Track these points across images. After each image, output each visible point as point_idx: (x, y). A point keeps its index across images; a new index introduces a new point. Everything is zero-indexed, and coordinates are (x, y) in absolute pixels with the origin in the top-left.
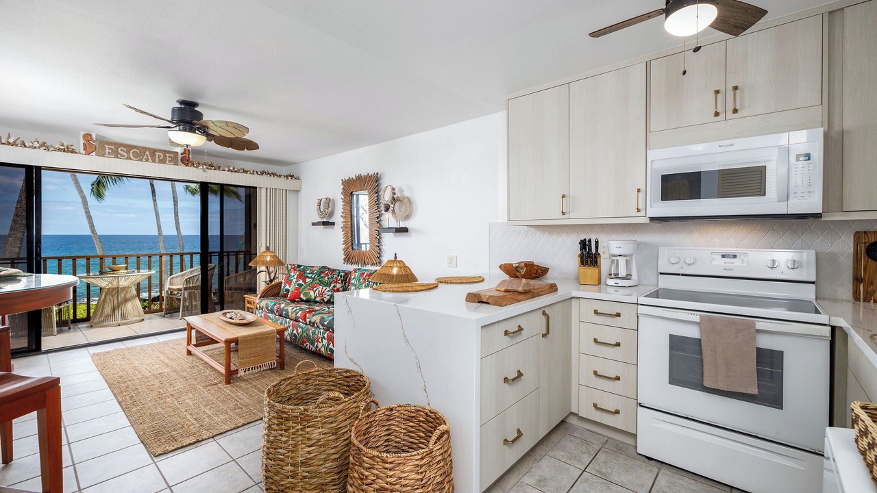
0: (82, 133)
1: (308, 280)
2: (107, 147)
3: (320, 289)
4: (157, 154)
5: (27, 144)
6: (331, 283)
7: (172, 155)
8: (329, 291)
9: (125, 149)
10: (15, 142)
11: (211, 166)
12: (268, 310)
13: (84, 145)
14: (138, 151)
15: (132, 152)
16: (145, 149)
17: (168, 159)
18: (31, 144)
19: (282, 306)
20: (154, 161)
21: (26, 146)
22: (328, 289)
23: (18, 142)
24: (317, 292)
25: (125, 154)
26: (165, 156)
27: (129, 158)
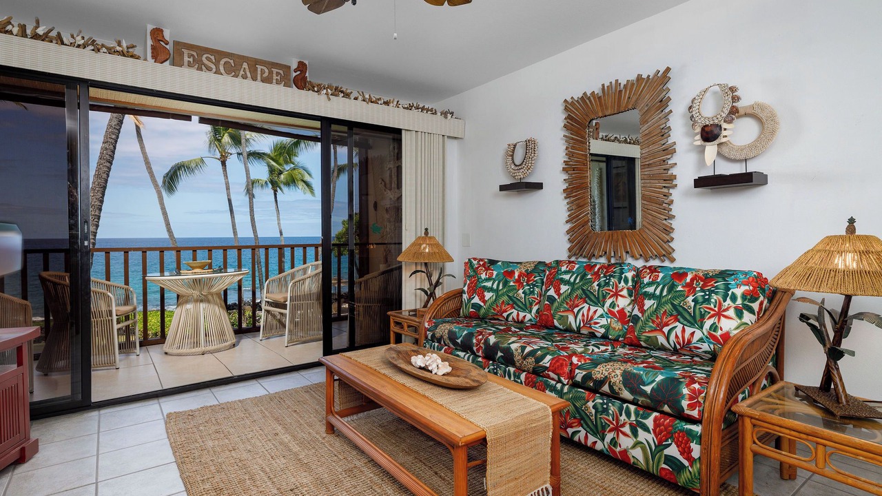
0: (150, 27)
1: (564, 288)
2: (186, 52)
3: (585, 310)
4: (259, 67)
5: (65, 41)
6: (604, 297)
7: (281, 72)
8: (602, 316)
9: (213, 58)
10: (46, 35)
11: (337, 91)
12: (455, 343)
13: (153, 48)
14: (232, 61)
15: (222, 62)
16: (243, 59)
17: (275, 77)
18: (72, 40)
19: (492, 340)
20: (254, 79)
21: (63, 43)
22: (600, 311)
23: (53, 34)
24: (580, 316)
25: (213, 67)
26: (271, 73)
27: (218, 72)
